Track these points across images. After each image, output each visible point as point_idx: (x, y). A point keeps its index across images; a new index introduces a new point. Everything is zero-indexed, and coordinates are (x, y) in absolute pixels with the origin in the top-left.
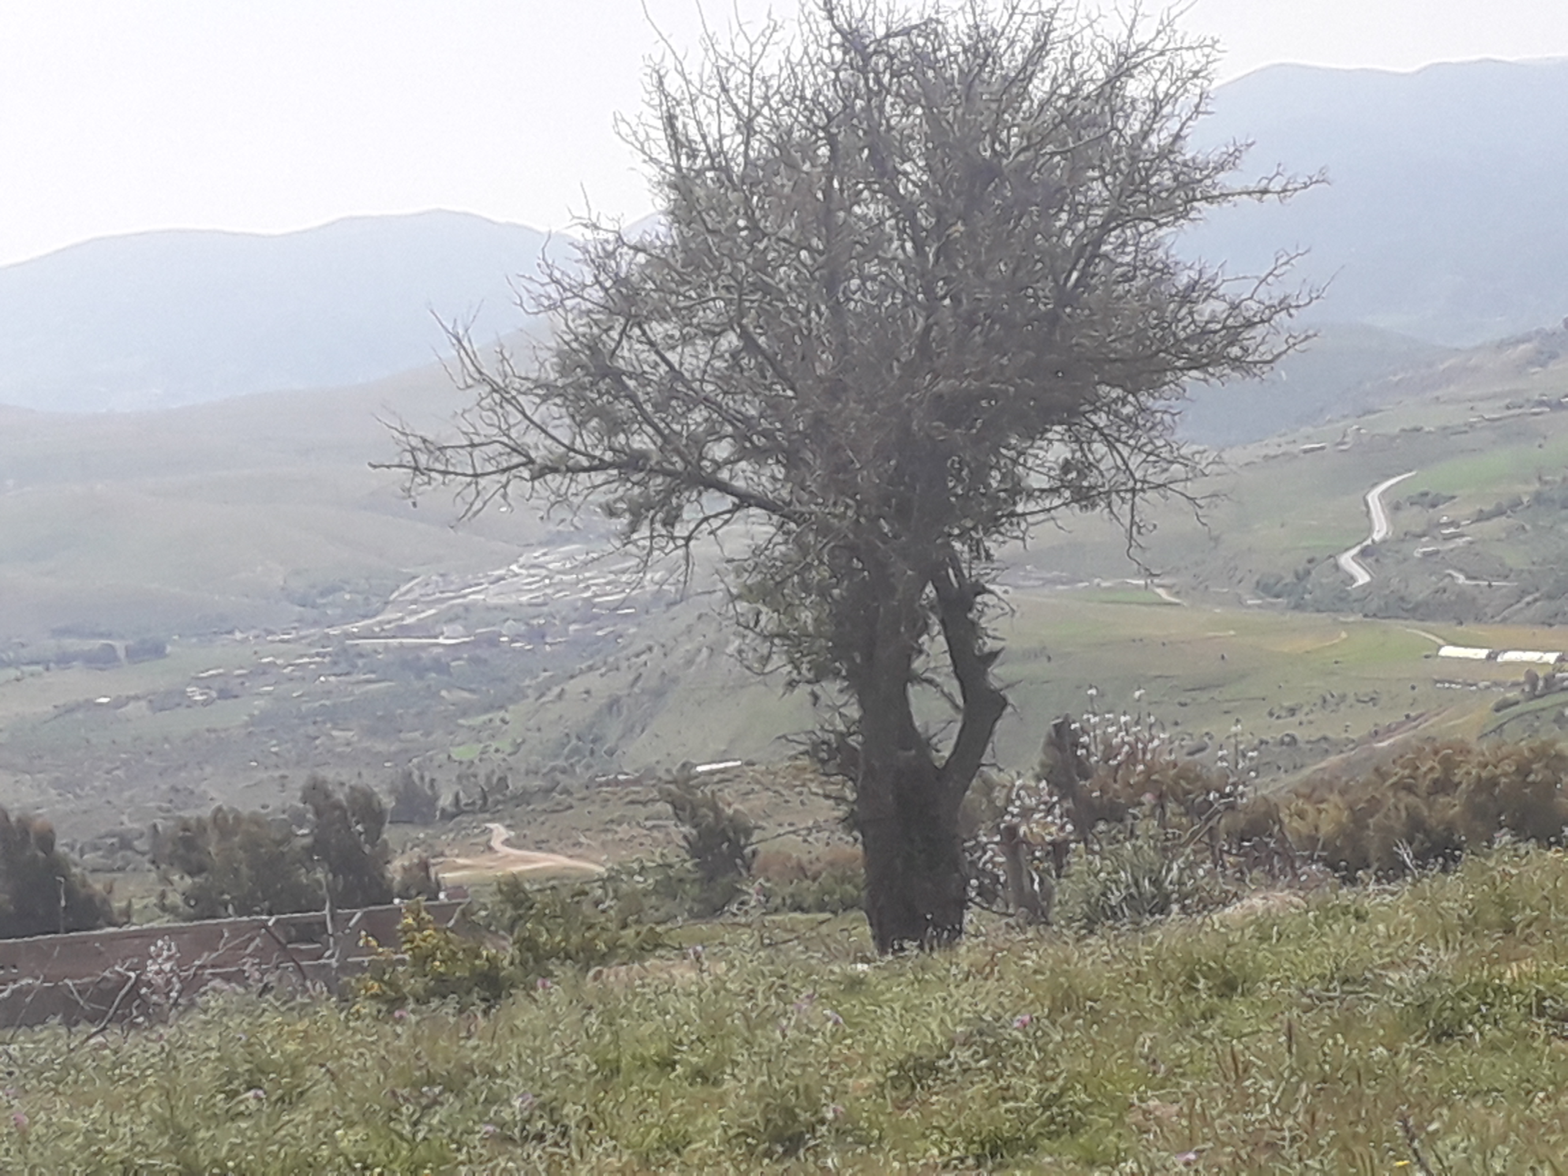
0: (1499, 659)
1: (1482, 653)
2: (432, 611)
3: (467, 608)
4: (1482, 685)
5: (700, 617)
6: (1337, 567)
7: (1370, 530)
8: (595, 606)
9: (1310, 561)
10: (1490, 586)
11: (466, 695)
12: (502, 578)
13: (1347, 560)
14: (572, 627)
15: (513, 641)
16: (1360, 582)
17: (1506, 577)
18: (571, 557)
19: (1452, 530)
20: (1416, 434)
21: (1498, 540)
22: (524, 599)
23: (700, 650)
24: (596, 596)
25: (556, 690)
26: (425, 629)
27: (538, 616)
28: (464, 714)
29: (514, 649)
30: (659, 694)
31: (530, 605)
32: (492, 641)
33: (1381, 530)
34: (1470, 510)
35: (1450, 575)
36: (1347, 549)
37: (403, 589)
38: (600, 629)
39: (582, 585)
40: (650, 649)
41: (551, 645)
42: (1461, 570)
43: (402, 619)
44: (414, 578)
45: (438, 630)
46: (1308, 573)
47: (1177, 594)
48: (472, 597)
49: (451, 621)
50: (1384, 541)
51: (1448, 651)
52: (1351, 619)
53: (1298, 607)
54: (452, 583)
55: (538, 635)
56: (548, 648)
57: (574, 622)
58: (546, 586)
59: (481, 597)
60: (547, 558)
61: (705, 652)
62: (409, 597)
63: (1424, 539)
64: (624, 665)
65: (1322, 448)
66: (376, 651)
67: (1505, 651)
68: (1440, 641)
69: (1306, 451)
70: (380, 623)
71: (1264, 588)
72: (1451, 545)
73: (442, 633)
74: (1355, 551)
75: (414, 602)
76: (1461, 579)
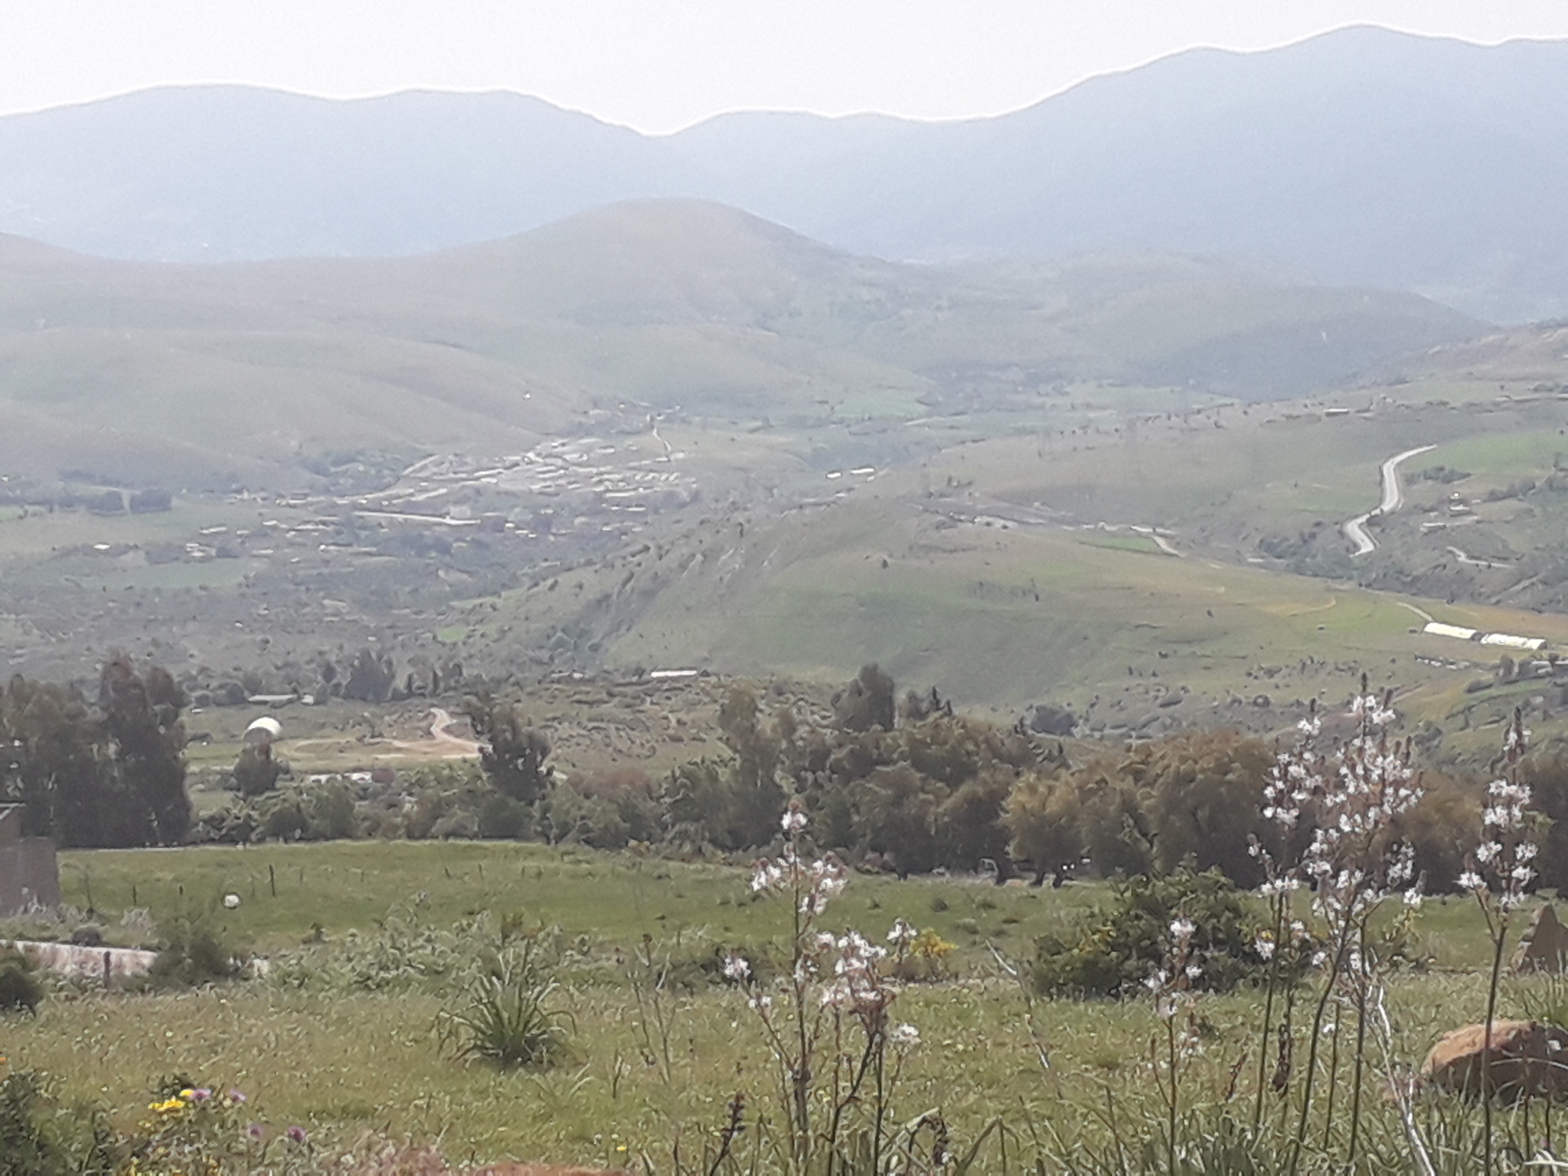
0: (1483, 641)
1: (1468, 634)
2: (443, 491)
3: (478, 491)
4: (1463, 664)
5: (702, 522)
6: (1342, 534)
7: (1381, 500)
8: (606, 500)
9: (1318, 524)
10: (1490, 567)
11: (465, 576)
12: (516, 464)
13: (1354, 529)
14: (579, 520)
15: (517, 528)
16: (1363, 551)
17: (1505, 559)
18: (589, 449)
19: (1460, 508)
20: (1443, 407)
21: (1506, 522)
22: (536, 487)
23: (694, 556)
24: (608, 490)
25: (550, 581)
26: (435, 508)
27: (548, 506)
28: (458, 595)
29: (518, 536)
30: (649, 595)
31: (541, 493)
32: (498, 526)
33: (1391, 501)
34: (1483, 488)
35: (1450, 552)
36: (1356, 517)
37: (418, 465)
38: (606, 524)
39: (595, 479)
40: (647, 548)
41: (554, 534)
42: (1463, 549)
43: (412, 495)
44: (431, 455)
45: (445, 510)
46: (1313, 536)
47: (1177, 546)
48: (484, 480)
49: (456, 503)
50: (1392, 512)
51: (1433, 628)
52: (1346, 586)
53: (1299, 570)
54: (466, 464)
55: (544, 525)
56: (552, 538)
57: (582, 514)
58: (560, 477)
59: (494, 481)
60: (565, 448)
61: (699, 557)
62: (422, 475)
63: (1432, 514)
64: (619, 563)
65: (1346, 413)
66: (380, 525)
67: (1490, 634)
68: (1430, 619)
69: (1329, 414)
70: (390, 498)
71: (1267, 547)
72: (1458, 522)
73: (448, 514)
74: (1363, 519)
75: (425, 480)
76: (1462, 557)
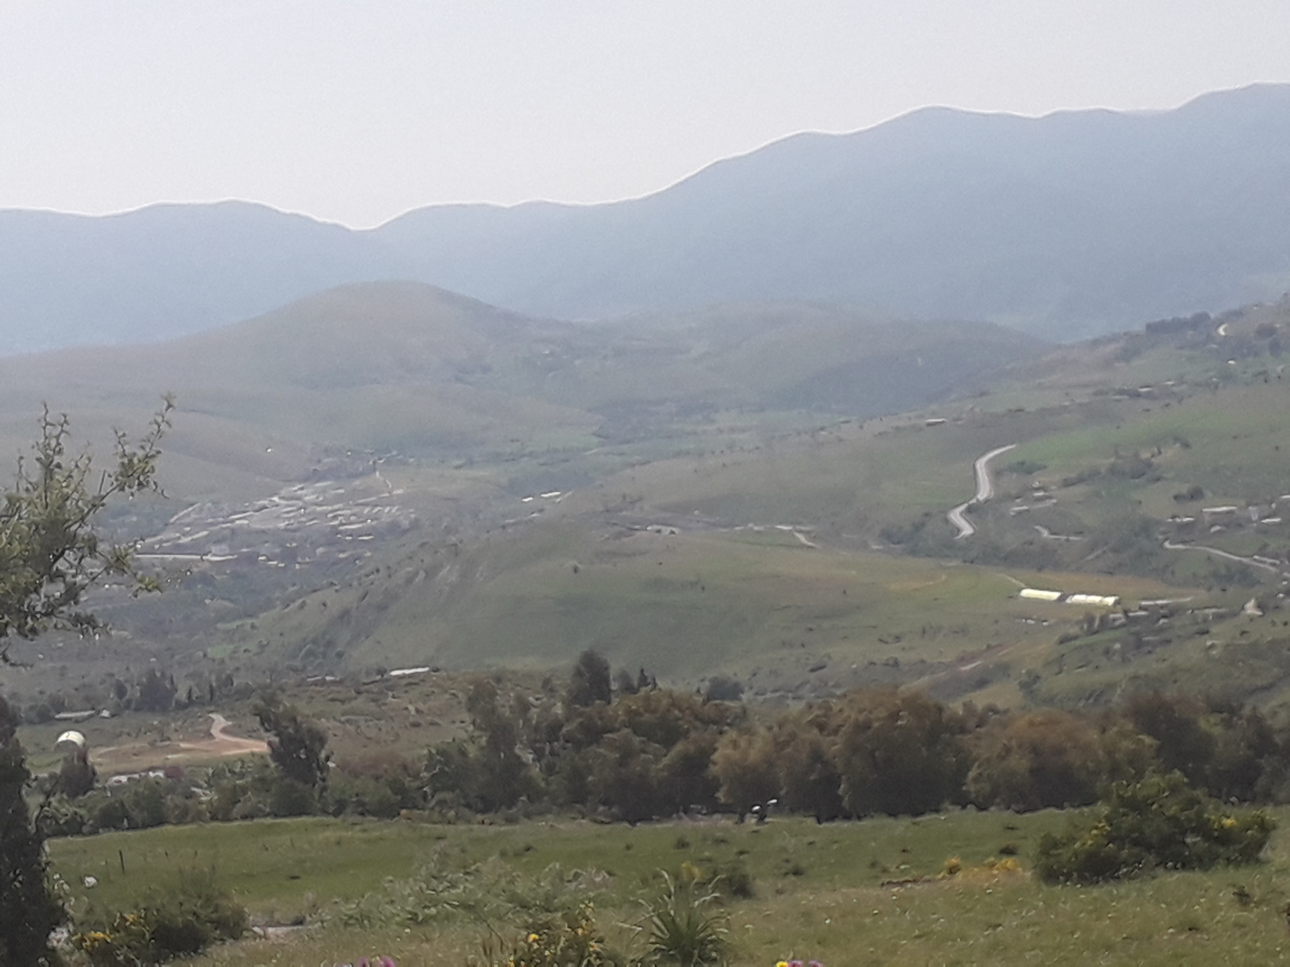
0: (1068, 601)
1: (1055, 595)
2: (205, 533)
3: (233, 531)
4: (1052, 621)
5: (423, 545)
6: (947, 521)
7: (975, 492)
8: (340, 532)
9: (927, 515)
10: (1068, 540)
11: (227, 604)
12: (265, 507)
13: (956, 516)
14: (320, 550)
15: (269, 560)
16: (963, 533)
17: (1080, 533)
18: (324, 490)
19: (1041, 494)
20: (1021, 413)
21: (1079, 502)
22: (282, 525)
23: (417, 574)
24: (342, 524)
25: (299, 601)
26: (198, 548)
27: (293, 540)
28: (222, 619)
29: (269, 567)
30: (382, 608)
31: (286, 530)
32: (251, 559)
33: (984, 492)
34: (1058, 477)
35: (1037, 531)
36: (958, 506)
37: (181, 514)
38: (342, 552)
39: (330, 515)
40: (378, 571)
41: (299, 563)
42: (1046, 527)
43: (179, 538)
44: (192, 505)
45: (207, 550)
46: (923, 525)
47: (814, 539)
48: (238, 522)
49: (218, 542)
50: (987, 501)
51: (1027, 593)
52: (953, 563)
53: (914, 552)
54: (222, 510)
55: (289, 555)
56: (297, 566)
57: (321, 546)
58: (303, 516)
59: (245, 522)
60: (304, 492)
61: (422, 574)
62: (187, 520)
63: (1018, 501)
64: (355, 583)
65: (943, 422)
66: (154, 565)
67: (1073, 595)
68: (1023, 585)
69: (929, 425)
70: (161, 542)
71: (888, 536)
72: (1040, 506)
73: (210, 552)
74: (962, 508)
75: (188, 525)
76: (1045, 533)
